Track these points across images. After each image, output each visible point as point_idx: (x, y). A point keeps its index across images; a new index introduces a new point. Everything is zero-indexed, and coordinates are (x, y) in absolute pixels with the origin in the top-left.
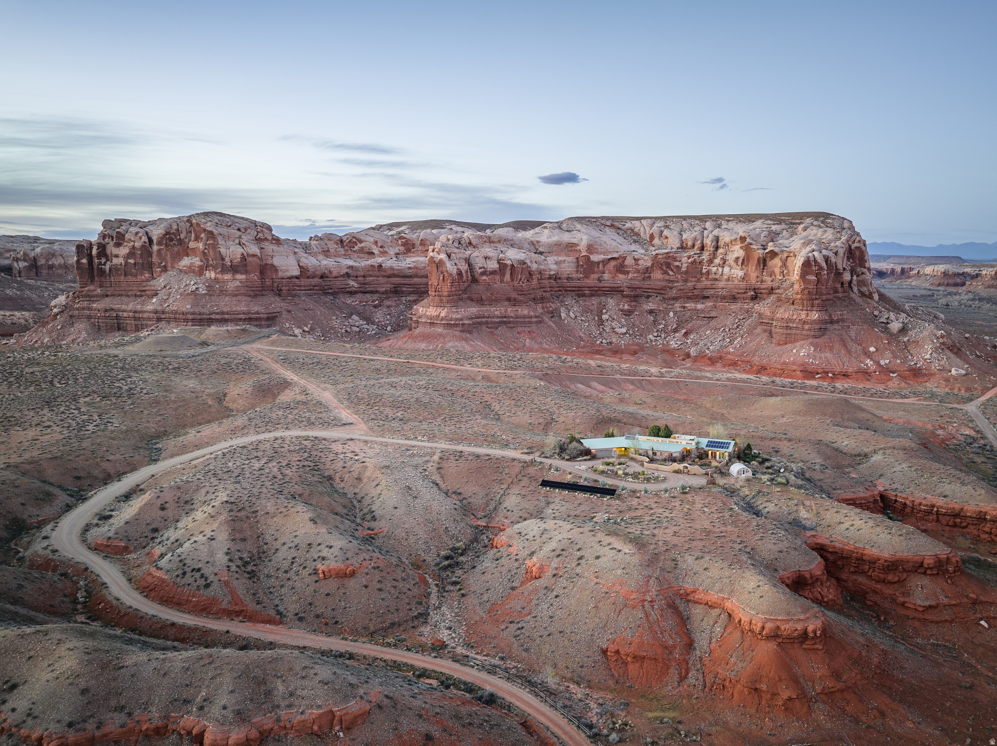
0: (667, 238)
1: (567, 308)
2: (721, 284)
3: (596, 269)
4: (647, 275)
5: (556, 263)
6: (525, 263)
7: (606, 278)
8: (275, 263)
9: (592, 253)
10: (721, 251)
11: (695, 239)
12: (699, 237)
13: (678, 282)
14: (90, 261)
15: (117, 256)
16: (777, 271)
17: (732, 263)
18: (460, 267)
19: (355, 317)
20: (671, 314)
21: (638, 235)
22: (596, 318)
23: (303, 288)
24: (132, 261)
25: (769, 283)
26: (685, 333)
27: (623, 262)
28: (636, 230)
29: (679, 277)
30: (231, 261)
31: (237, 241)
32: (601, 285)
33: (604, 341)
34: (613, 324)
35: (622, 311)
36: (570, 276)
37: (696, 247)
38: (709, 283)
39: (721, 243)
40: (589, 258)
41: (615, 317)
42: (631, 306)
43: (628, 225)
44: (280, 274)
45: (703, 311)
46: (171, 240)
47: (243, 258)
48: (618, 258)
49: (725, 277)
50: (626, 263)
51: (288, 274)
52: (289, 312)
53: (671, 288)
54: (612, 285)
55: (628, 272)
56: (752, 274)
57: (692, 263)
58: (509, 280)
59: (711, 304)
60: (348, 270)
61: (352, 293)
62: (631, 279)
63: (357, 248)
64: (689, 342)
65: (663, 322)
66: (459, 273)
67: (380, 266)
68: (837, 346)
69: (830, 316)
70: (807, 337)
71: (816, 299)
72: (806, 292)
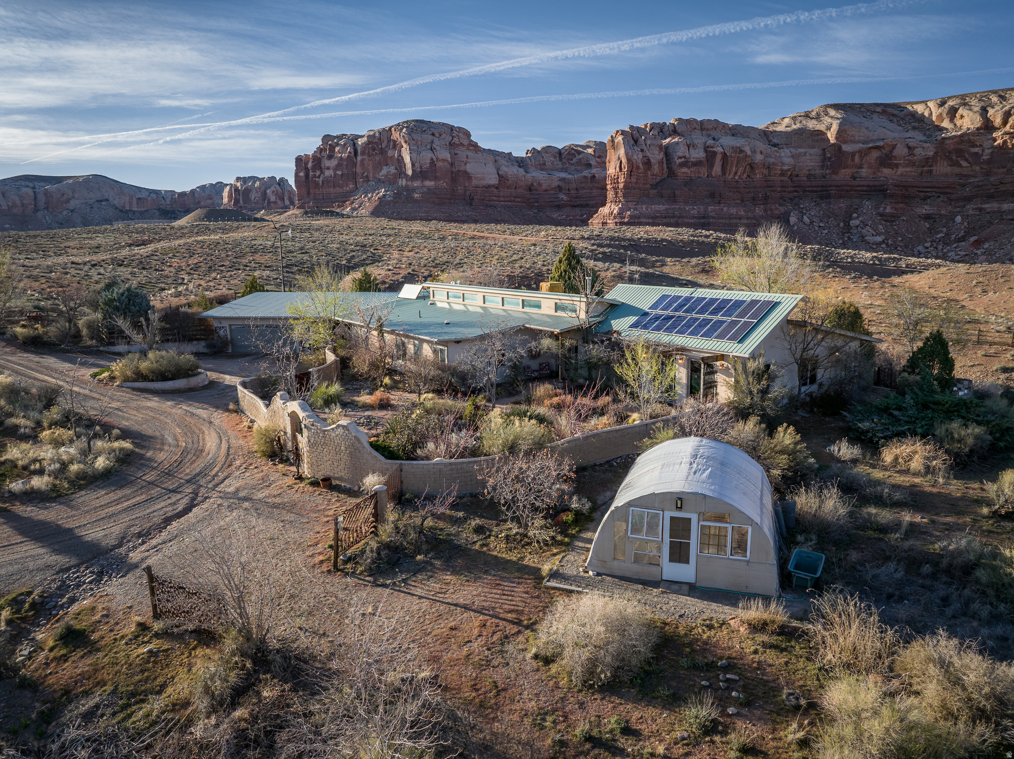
0: (962, 117)
1: (802, 212)
3: (849, 162)
4: (926, 169)
5: (792, 157)
6: (741, 151)
7: (864, 174)
8: (469, 170)
9: (845, 142)
11: (1006, 115)
13: (975, 177)
14: (307, 175)
15: (328, 168)
20: (958, 219)
21: (921, 119)
22: (842, 225)
23: (502, 199)
24: (339, 173)
26: (976, 241)
27: (891, 151)
28: (918, 114)
29: (978, 168)
30: (421, 167)
31: (429, 147)
32: (856, 183)
34: (864, 231)
35: (881, 215)
36: (813, 172)
37: (1007, 126)
40: (840, 147)
41: (870, 223)
42: (896, 209)
43: (909, 109)
44: (475, 182)
45: (1010, 212)
46: (374, 150)
47: (433, 163)
48: (883, 147)
50: (894, 154)
51: (484, 183)
52: (476, 220)
53: (963, 186)
54: (871, 183)
55: (897, 166)
57: (998, 147)
58: (720, 173)
60: (560, 183)
61: (559, 207)
62: (901, 175)
63: (574, 160)
64: (979, 252)
65: (945, 230)
66: (648, 163)
67: (594, 177)
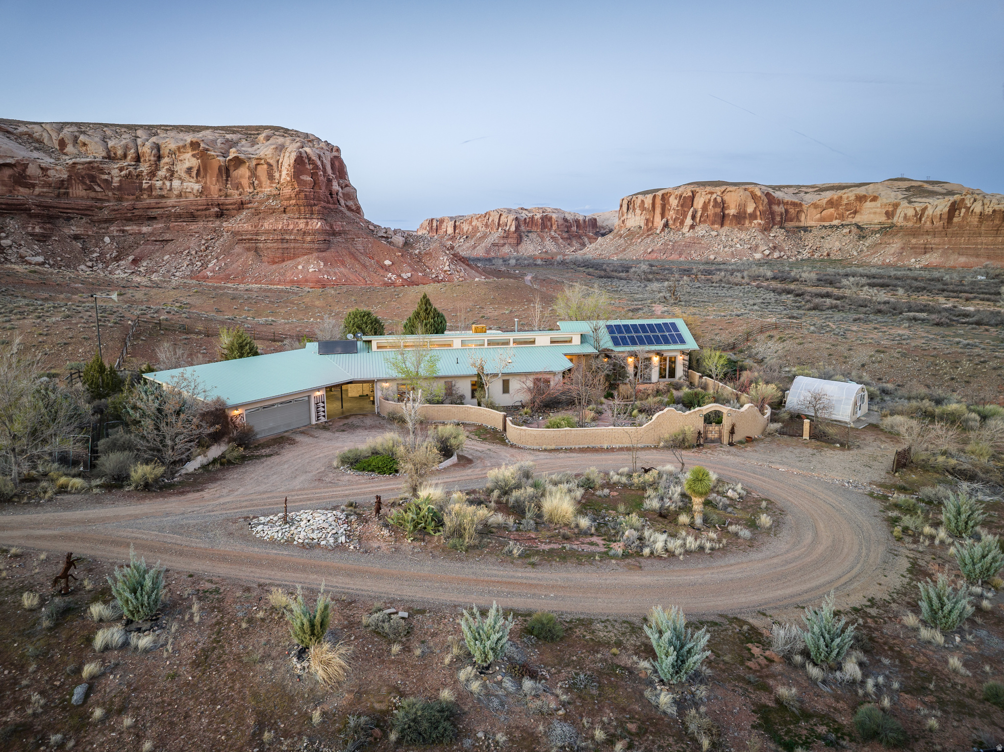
0: (85, 144)
2: (170, 202)
4: (62, 191)
10: (166, 160)
11: (126, 148)
12: (131, 145)
13: (108, 201)
16: (245, 182)
17: (183, 175)
20: (107, 240)
21: (39, 141)
25: (236, 197)
26: (133, 260)
27: (24, 171)
28: (36, 135)
29: (110, 194)
34: (21, 251)
35: (31, 235)
37: (129, 158)
38: (153, 201)
39: (165, 151)
41: (23, 243)
42: (45, 229)
43: (22, 129)
45: (151, 234)
48: (14, 165)
49: (176, 193)
50: (28, 173)
53: (101, 208)
54: (9, 202)
55: (33, 186)
56: (212, 187)
57: (126, 176)
59: (160, 225)
62: (39, 195)
65: (97, 249)
68: (348, 260)
69: (331, 227)
70: (310, 251)
71: (315, 205)
72: (302, 195)
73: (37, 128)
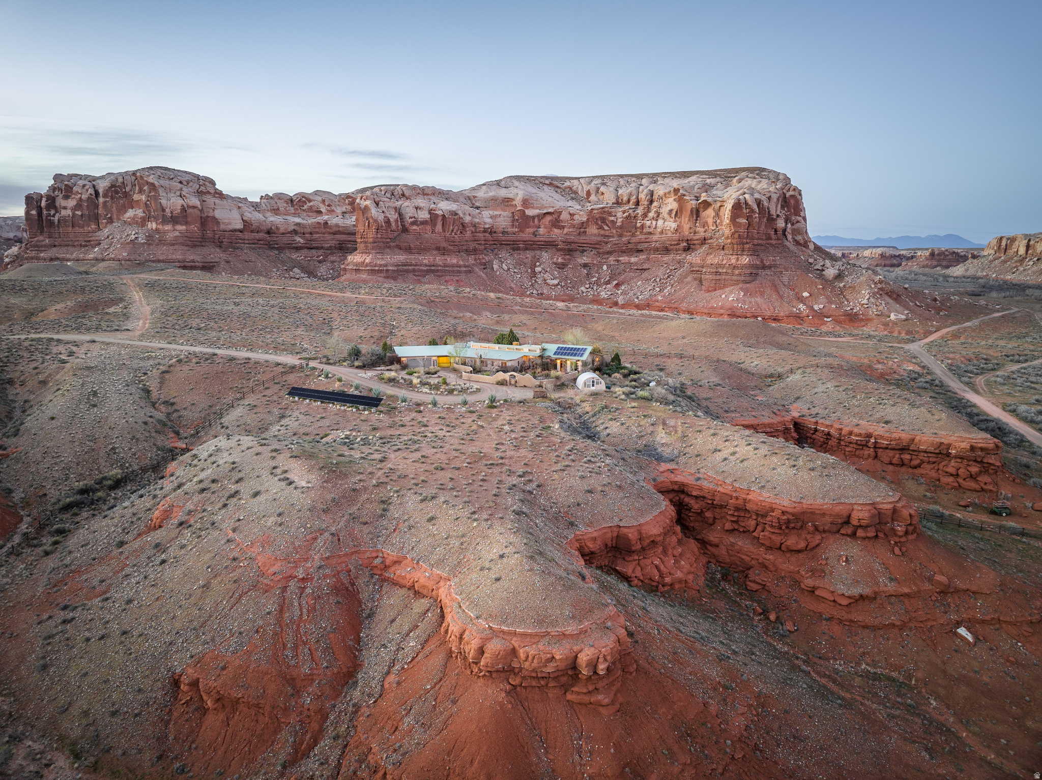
0: (603, 194)
1: (501, 261)
2: (655, 237)
3: (531, 223)
4: (582, 230)
5: (491, 217)
6: (456, 214)
7: (541, 233)
8: (217, 216)
9: (527, 208)
10: (655, 204)
11: (630, 195)
12: (634, 192)
13: (613, 237)
14: (40, 213)
15: (65, 208)
16: (710, 221)
17: (666, 216)
18: (388, 215)
19: (296, 270)
20: (605, 267)
21: (576, 193)
22: (529, 271)
23: (247, 242)
24: (79, 213)
25: (702, 234)
26: (617, 284)
27: (559, 217)
28: (574, 188)
29: (614, 231)
30: (172, 213)
31: (178, 193)
32: (536, 239)
33: (535, 292)
34: (545, 276)
35: (555, 264)
36: (506, 230)
37: (631, 202)
38: (643, 237)
39: (655, 197)
40: (524, 212)
41: (548, 270)
42: (565, 259)
43: (567, 184)
44: (222, 227)
45: (636, 264)
46: (117, 192)
47: (184, 209)
48: (553, 213)
49: (659, 230)
50: (561, 218)
51: (231, 227)
52: (228, 262)
53: (606, 243)
54: (547, 240)
55: (563, 227)
56: (685, 225)
57: (627, 217)
58: (441, 231)
59: (644, 257)
60: (295, 227)
61: (298, 249)
62: (566, 234)
63: (306, 207)
64: (619, 292)
65: (597, 275)
66: (388, 222)
67: (326, 223)
68: (768, 291)
69: (762, 261)
70: (737, 283)
71: (747, 243)
72: (736, 235)
73: (576, 182)
